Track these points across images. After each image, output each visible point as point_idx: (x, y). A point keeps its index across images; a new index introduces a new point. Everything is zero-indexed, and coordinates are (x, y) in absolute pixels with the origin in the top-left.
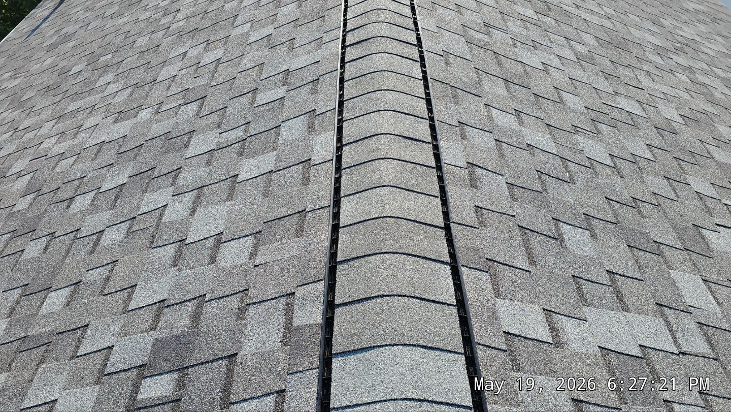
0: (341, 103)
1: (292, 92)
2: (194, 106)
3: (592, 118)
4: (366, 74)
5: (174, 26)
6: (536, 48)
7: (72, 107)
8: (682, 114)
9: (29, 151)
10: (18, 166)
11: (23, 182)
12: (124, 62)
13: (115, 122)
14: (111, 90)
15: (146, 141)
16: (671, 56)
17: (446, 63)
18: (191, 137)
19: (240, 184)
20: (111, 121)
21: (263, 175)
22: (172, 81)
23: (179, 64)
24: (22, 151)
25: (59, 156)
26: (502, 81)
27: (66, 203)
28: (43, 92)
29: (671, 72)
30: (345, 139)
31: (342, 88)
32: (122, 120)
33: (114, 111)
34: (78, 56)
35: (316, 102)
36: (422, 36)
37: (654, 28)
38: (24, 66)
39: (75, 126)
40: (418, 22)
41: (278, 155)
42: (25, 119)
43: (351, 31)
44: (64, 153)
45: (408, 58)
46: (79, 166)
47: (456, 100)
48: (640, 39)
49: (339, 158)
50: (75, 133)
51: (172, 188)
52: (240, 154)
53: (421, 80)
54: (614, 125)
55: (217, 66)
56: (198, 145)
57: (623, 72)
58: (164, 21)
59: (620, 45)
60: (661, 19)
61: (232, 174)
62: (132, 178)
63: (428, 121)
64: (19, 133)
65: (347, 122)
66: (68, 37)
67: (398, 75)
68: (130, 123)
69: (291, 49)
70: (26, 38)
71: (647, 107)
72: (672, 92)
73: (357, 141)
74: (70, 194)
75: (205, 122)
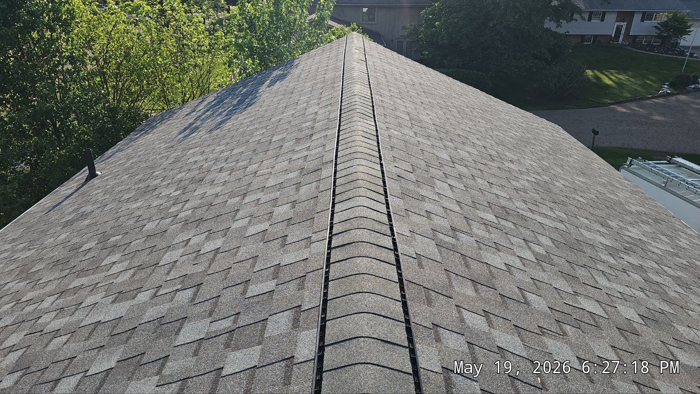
0: (325, 302)
1: (281, 286)
2: (189, 293)
3: (556, 319)
4: (349, 276)
5: (182, 215)
6: (499, 250)
7: (77, 283)
8: (641, 314)
9: (26, 324)
10: (13, 340)
11: (13, 357)
12: (132, 244)
13: (113, 302)
14: (115, 269)
15: (140, 324)
16: (622, 256)
17: (419, 265)
18: (182, 324)
19: (224, 378)
20: (110, 301)
21: (247, 370)
22: (173, 266)
23: (181, 251)
24: (19, 324)
25: (54, 333)
26: (470, 283)
27: (50, 385)
28: (51, 266)
29: (624, 271)
30: (328, 340)
31: (326, 287)
32: (121, 301)
33: (115, 291)
34: (91, 235)
35: (302, 298)
36: (397, 240)
37: (602, 230)
38: (39, 239)
39: (75, 303)
40: (394, 228)
41: (262, 349)
42: (29, 291)
43: (336, 234)
44: (59, 330)
45: (385, 262)
46: (72, 345)
47: (429, 302)
48: (591, 240)
49: (321, 359)
50: (73, 310)
51: (157, 378)
52: (227, 345)
53: (397, 283)
54: (578, 327)
55: (215, 255)
56: (189, 333)
57: (580, 272)
58: (173, 209)
59: (575, 246)
60: (608, 221)
61: (217, 366)
62: (120, 362)
63: (404, 325)
64: (20, 305)
65: (330, 322)
66: (84, 216)
67: (376, 278)
68: (127, 304)
69: (283, 245)
70: (46, 213)
71: (607, 307)
72: (627, 291)
73: (338, 342)
74: (56, 375)
75: (198, 309)
